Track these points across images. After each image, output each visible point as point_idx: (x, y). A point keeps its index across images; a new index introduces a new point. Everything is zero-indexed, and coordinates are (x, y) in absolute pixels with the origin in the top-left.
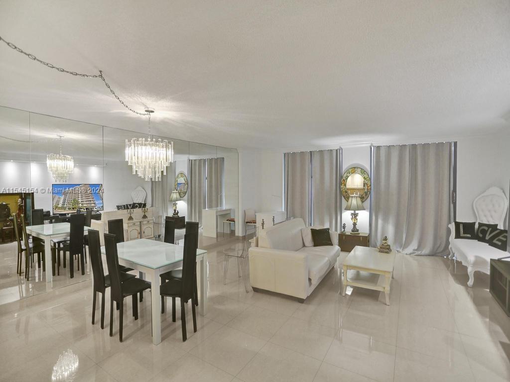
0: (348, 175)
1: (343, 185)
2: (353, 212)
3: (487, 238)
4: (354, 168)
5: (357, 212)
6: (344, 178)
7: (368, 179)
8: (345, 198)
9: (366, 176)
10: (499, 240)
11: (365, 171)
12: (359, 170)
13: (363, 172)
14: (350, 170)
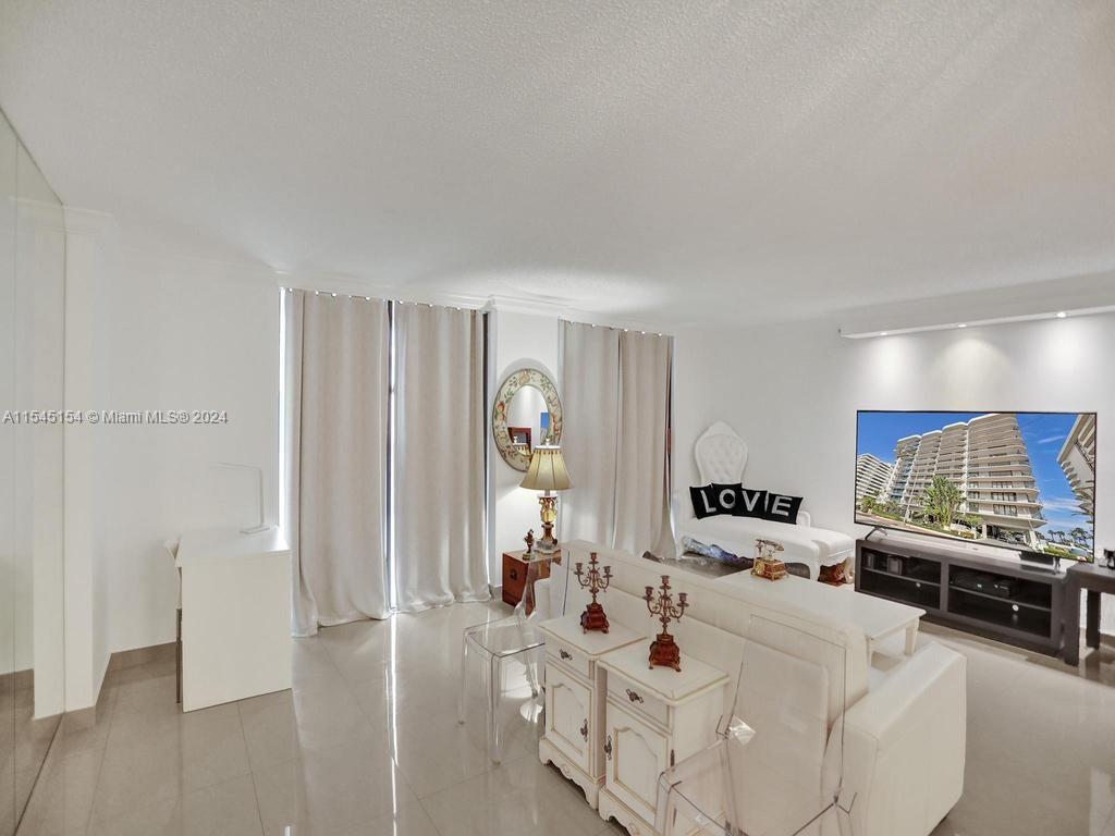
0: (513, 389)
1: (500, 417)
2: (542, 493)
3: (750, 507)
4: (526, 370)
5: (553, 493)
6: (503, 399)
7: (556, 402)
8: (504, 457)
9: (551, 394)
10: (779, 508)
11: (550, 382)
12: (538, 377)
13: (546, 382)
14: (517, 376)
